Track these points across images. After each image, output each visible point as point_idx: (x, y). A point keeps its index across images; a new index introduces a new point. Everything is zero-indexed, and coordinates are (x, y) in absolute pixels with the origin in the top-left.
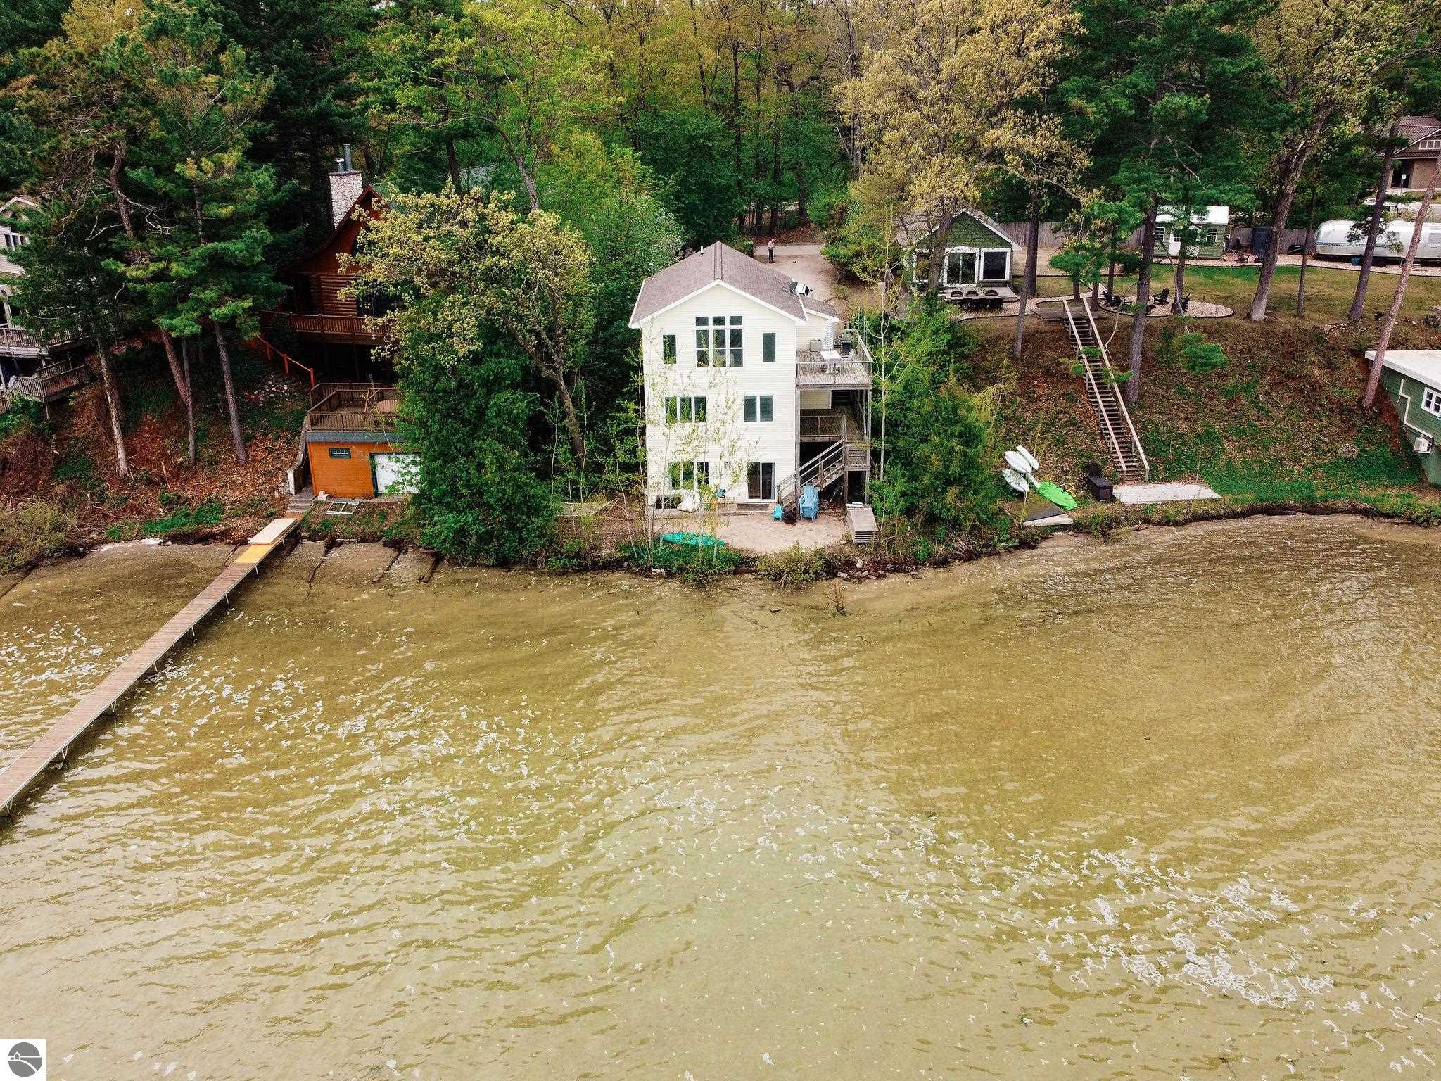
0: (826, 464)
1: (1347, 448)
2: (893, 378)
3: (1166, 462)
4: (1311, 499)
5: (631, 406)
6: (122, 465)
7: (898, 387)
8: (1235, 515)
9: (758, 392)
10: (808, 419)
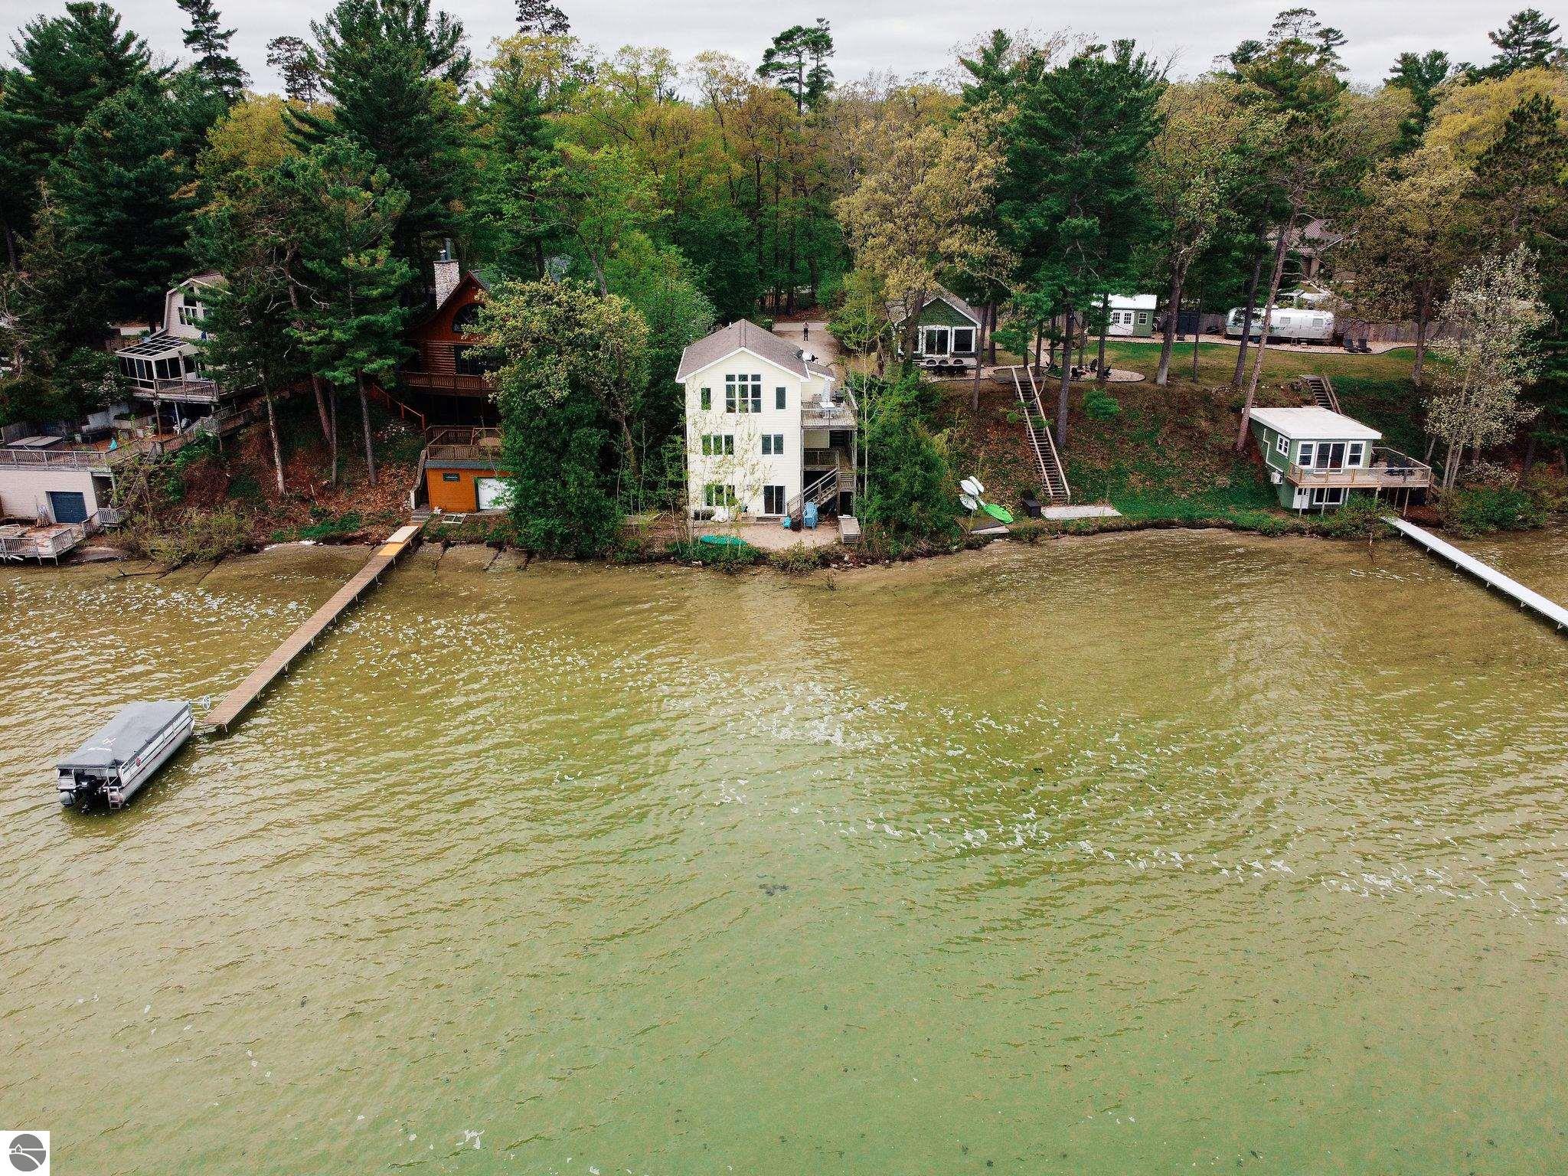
0: (824, 487)
1: (1223, 481)
2: (873, 422)
3: (1085, 490)
4: (1190, 517)
5: (678, 439)
6: (281, 486)
7: (876, 428)
8: (1132, 529)
9: (772, 432)
10: (809, 456)
